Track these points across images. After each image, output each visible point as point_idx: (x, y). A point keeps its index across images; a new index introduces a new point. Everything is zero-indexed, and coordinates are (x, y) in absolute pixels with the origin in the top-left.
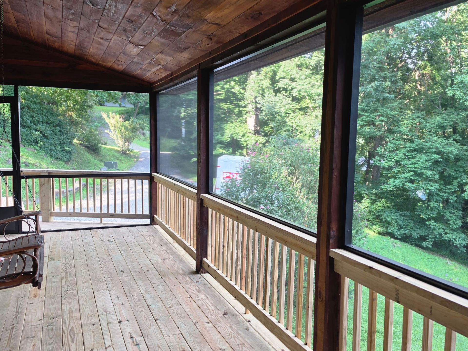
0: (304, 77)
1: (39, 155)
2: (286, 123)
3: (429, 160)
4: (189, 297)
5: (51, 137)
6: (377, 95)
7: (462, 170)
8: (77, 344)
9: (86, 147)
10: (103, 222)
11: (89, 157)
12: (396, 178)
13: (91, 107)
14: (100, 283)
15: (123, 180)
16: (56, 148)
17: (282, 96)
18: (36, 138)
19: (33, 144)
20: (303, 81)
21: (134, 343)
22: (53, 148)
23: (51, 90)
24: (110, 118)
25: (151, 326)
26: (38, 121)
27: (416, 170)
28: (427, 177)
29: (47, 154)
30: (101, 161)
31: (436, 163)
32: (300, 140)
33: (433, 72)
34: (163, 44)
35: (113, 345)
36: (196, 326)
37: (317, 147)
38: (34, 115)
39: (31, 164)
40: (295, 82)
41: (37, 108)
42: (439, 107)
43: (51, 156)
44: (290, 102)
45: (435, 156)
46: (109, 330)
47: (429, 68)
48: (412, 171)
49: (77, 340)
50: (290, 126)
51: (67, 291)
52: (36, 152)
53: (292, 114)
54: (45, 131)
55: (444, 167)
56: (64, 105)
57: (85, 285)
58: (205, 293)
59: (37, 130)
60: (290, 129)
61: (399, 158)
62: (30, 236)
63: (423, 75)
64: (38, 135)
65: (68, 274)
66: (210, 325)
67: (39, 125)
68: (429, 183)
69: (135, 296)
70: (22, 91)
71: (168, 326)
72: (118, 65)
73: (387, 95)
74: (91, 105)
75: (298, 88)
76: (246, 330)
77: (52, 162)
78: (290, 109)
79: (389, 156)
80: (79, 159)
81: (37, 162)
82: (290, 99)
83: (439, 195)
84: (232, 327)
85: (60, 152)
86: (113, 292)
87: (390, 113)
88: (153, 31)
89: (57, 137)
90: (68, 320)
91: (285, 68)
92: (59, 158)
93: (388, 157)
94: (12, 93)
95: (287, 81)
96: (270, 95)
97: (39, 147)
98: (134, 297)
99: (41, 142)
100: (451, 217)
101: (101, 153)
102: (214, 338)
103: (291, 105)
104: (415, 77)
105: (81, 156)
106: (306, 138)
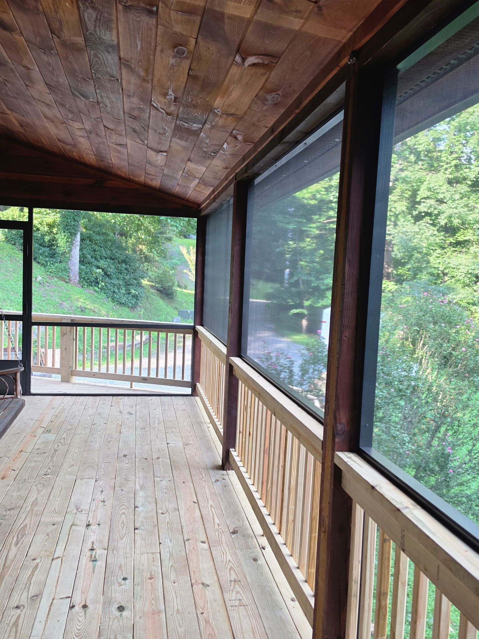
0: (457, 196)
1: (99, 298)
2: (430, 263)
4: (196, 501)
5: (114, 276)
8: (20, 549)
9: (158, 290)
10: (134, 388)
11: (160, 302)
13: (170, 239)
14: (91, 468)
15: (169, 334)
16: (120, 290)
17: (425, 224)
18: (97, 277)
19: (93, 284)
20: (457, 202)
21: (91, 558)
22: (117, 291)
23: (120, 217)
24: (190, 255)
25: (125, 537)
26: (101, 256)
29: (108, 298)
30: (176, 308)
32: (449, 288)
34: (185, 148)
35: (63, 556)
36: (185, 544)
37: (474, 299)
38: (97, 248)
39: (88, 309)
40: (445, 204)
41: (100, 240)
43: (113, 300)
44: (436, 233)
46: (69, 535)
49: (22, 543)
50: (435, 268)
51: (45, 475)
52: (96, 294)
53: (439, 251)
54: (107, 269)
56: (134, 236)
57: (69, 470)
58: (219, 499)
59: (98, 267)
60: (435, 272)
62: (6, 398)
64: (100, 273)
65: (57, 453)
66: (206, 546)
67: (101, 261)
69: (124, 492)
70: (84, 218)
71: (148, 539)
72: (152, 180)
74: (171, 237)
75: (448, 212)
76: (252, 561)
77: (114, 307)
78: (436, 243)
80: (148, 306)
81: (95, 307)
82: (435, 229)
84: (235, 554)
85: (124, 295)
86: (101, 483)
88: (165, 131)
89: (122, 276)
90: (26, 514)
91: (429, 184)
92: (123, 304)
94: (71, 221)
95: (432, 202)
96: (407, 223)
97: (100, 288)
98: (122, 493)
99: (102, 282)
101: (176, 298)
102: (201, 566)
103: (437, 237)
105: (151, 302)
106: (459, 286)
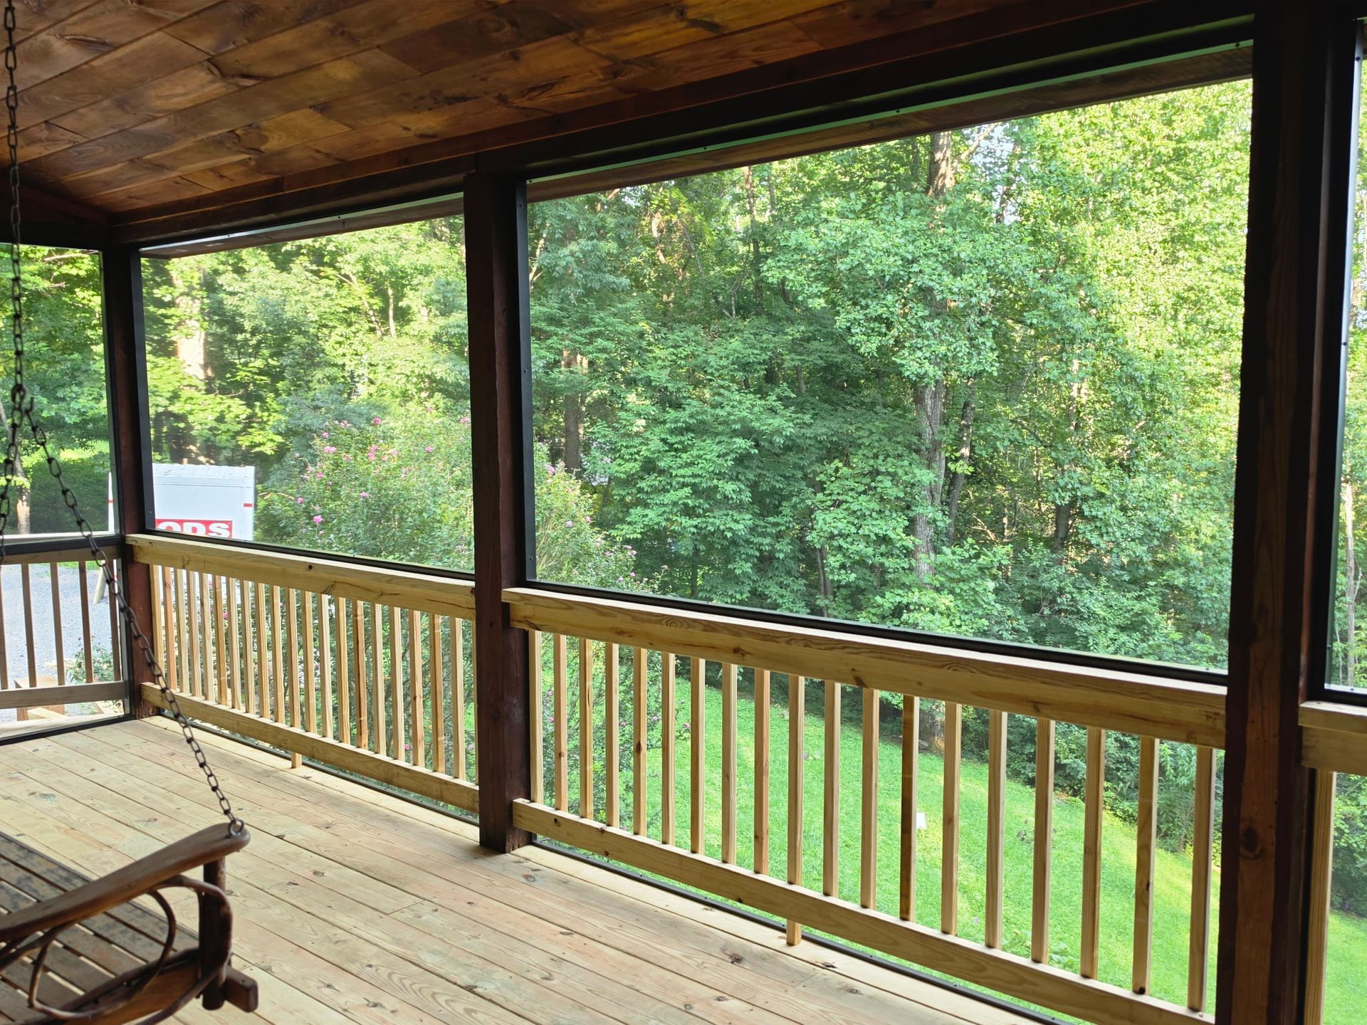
2: (325, 354)
3: (727, 454)
6: (585, 277)
7: (799, 474)
12: (646, 506)
27: (697, 480)
28: (726, 497)
31: (742, 460)
33: (697, 219)
36: (697, 1016)
42: (731, 314)
45: (741, 443)
47: (684, 209)
48: (684, 485)
50: (337, 366)
53: (341, 329)
55: (759, 471)
58: (598, 910)
60: (338, 373)
61: (653, 453)
63: (670, 229)
66: (736, 1003)
68: (730, 512)
73: (611, 278)
76: (853, 995)
79: (627, 447)
83: (752, 542)
87: (621, 328)
93: (624, 449)
96: (261, 269)
100: (782, 596)
104: (650, 231)
